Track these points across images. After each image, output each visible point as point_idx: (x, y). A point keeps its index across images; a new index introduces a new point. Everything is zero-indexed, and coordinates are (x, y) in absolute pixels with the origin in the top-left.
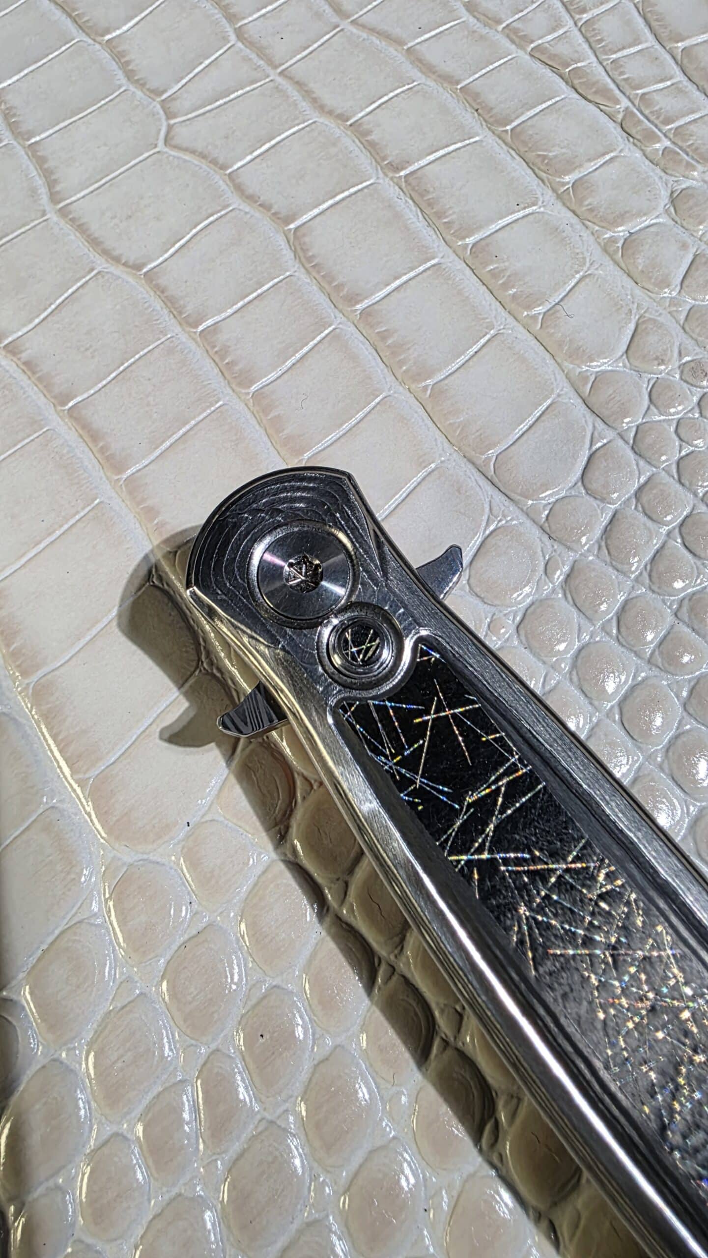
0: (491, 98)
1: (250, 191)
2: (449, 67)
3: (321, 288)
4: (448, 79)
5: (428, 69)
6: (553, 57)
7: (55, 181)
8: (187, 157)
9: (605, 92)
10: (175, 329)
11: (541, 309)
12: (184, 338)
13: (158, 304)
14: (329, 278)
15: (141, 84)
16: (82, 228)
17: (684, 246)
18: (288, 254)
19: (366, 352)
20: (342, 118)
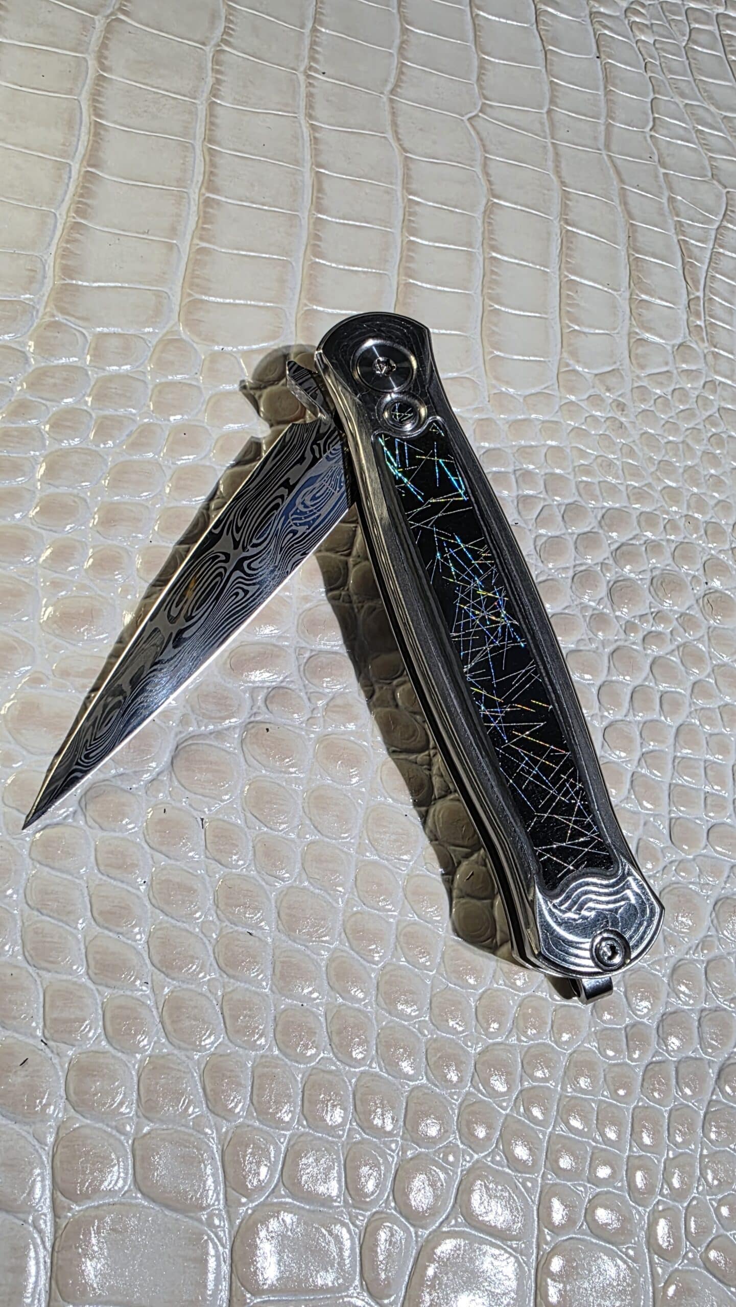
0: (640, 238)
1: (490, 171)
2: (635, 211)
3: (483, 233)
4: (630, 216)
5: (625, 203)
6: (688, 249)
7: (400, 87)
8: (473, 133)
9: (696, 282)
10: (398, 188)
11: (577, 328)
12: (399, 194)
13: (400, 173)
14: (491, 232)
15: (481, 87)
16: (394, 114)
17: (667, 364)
18: (482, 209)
19: (479, 272)
20: (563, 183)
